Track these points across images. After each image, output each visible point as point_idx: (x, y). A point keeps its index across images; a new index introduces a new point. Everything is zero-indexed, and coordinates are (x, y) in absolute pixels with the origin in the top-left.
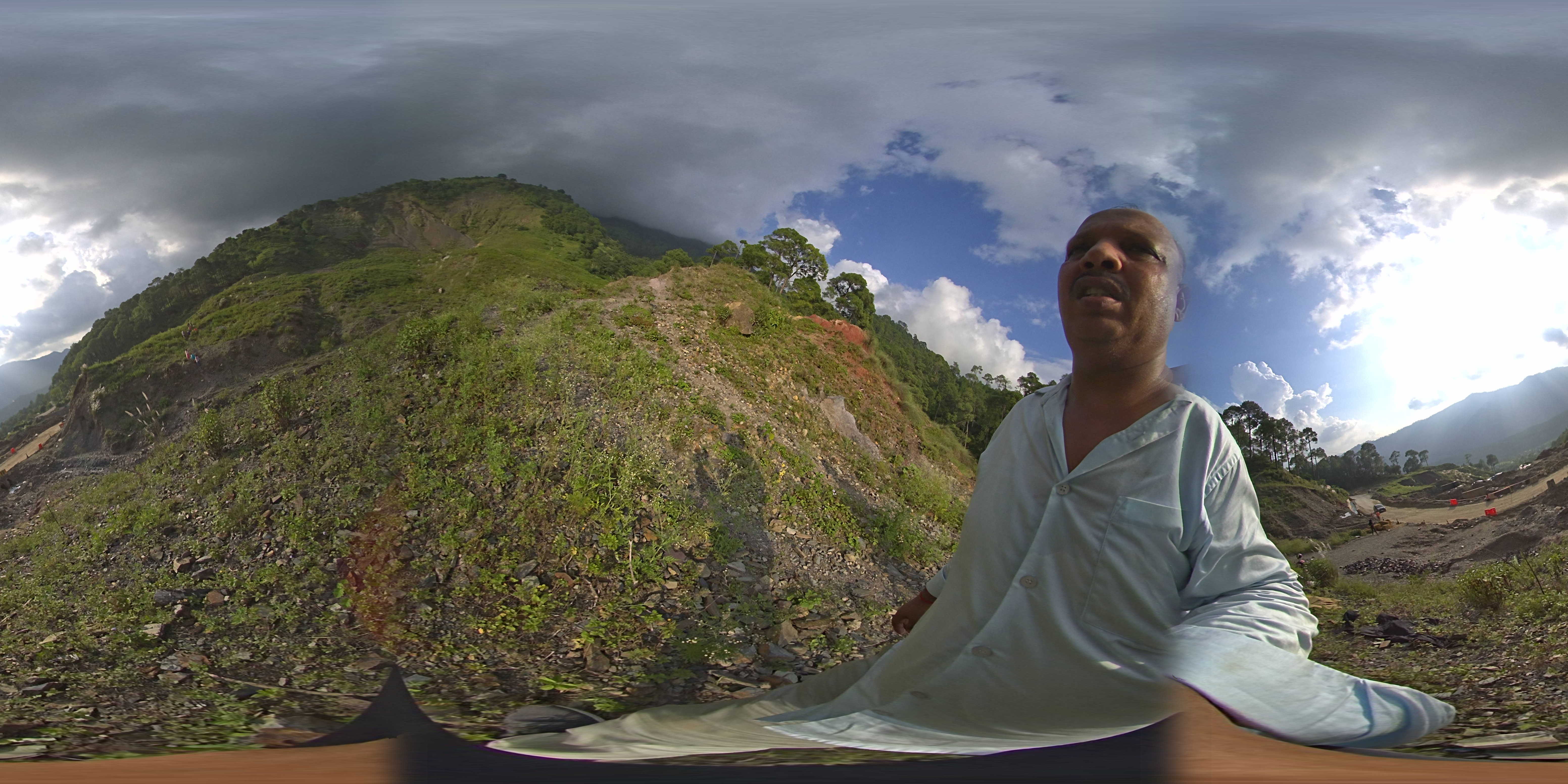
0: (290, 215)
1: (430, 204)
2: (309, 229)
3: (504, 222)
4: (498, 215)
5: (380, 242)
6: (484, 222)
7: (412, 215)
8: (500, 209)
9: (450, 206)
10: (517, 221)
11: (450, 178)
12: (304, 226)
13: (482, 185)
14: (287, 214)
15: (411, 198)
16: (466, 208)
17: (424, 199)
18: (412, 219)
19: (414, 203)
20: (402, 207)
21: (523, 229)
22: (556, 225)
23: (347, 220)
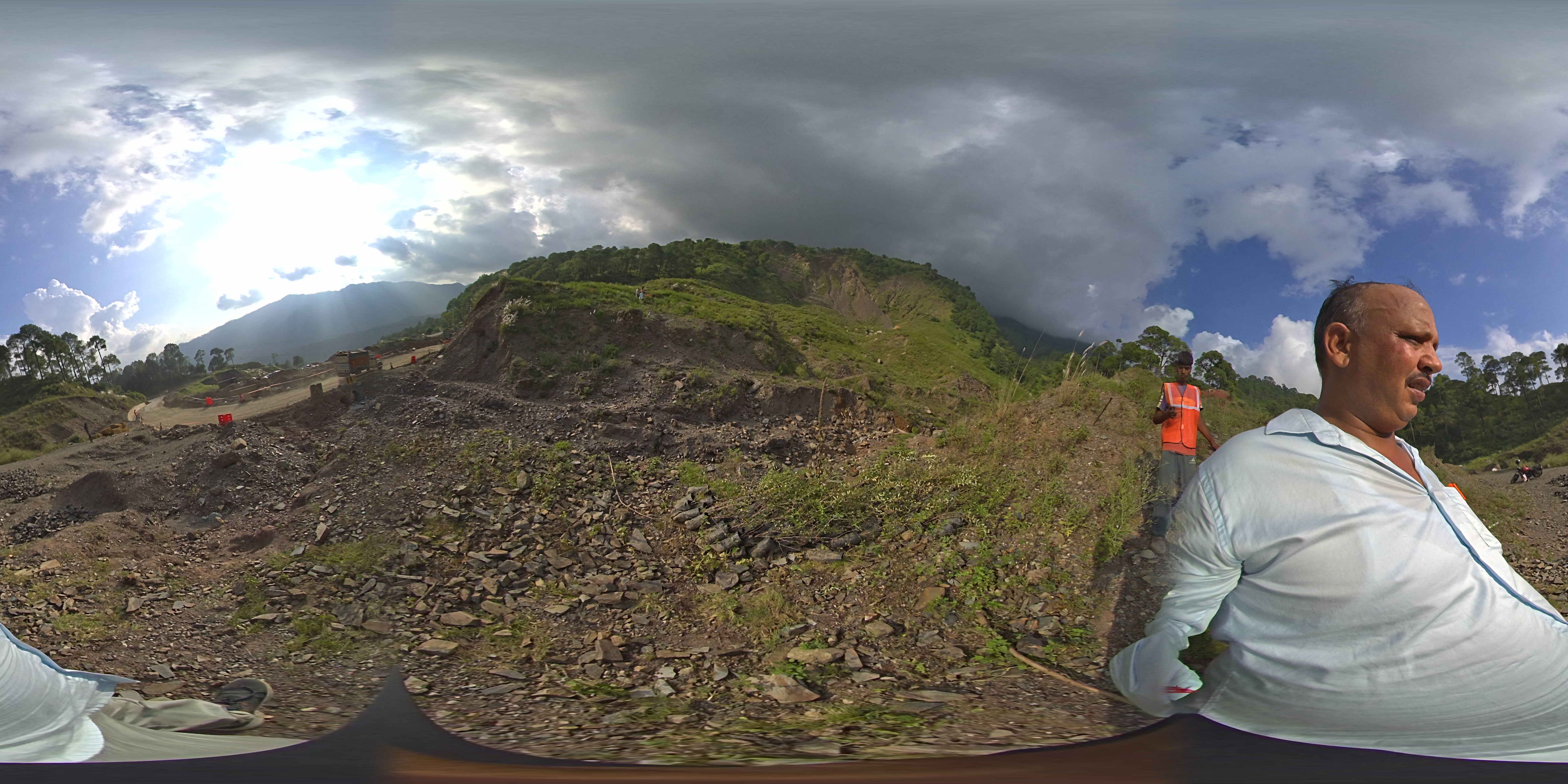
0: (753, 243)
1: (867, 277)
2: (764, 262)
3: (920, 310)
4: (917, 302)
5: (816, 298)
6: (903, 307)
7: (849, 282)
8: (920, 297)
9: (881, 283)
10: (931, 311)
11: (890, 257)
12: (761, 257)
13: (912, 270)
14: (752, 240)
15: (853, 265)
16: (893, 289)
17: (863, 269)
18: (848, 285)
19: (854, 271)
20: (844, 272)
21: (934, 320)
22: (963, 322)
23: (797, 268)
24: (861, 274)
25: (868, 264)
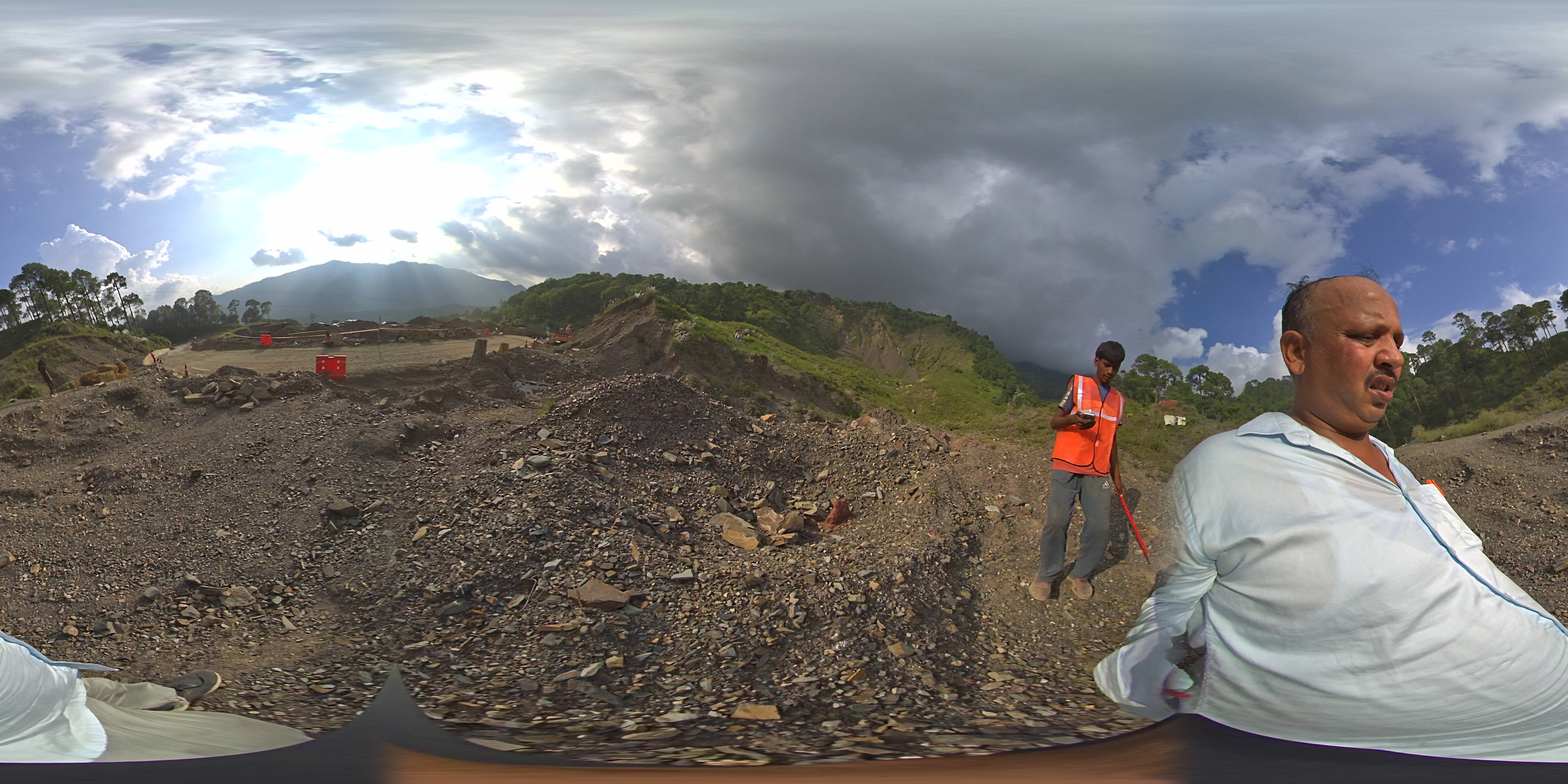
0: (795, 292)
1: (893, 330)
2: (804, 312)
3: (944, 362)
4: (940, 354)
5: (849, 351)
6: (928, 359)
7: (878, 335)
8: (943, 349)
9: (906, 337)
10: (954, 362)
11: (914, 310)
12: (803, 307)
13: (934, 322)
14: (794, 290)
15: (882, 319)
16: (918, 342)
17: (890, 323)
18: (877, 338)
20: (873, 325)
21: (958, 371)
22: (984, 371)
23: (832, 320)
24: (889, 328)
25: (895, 317)
